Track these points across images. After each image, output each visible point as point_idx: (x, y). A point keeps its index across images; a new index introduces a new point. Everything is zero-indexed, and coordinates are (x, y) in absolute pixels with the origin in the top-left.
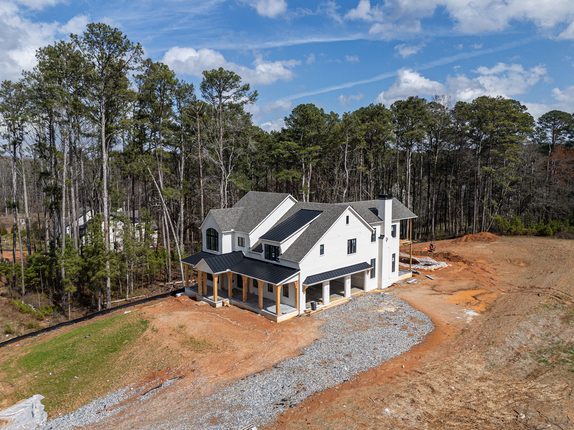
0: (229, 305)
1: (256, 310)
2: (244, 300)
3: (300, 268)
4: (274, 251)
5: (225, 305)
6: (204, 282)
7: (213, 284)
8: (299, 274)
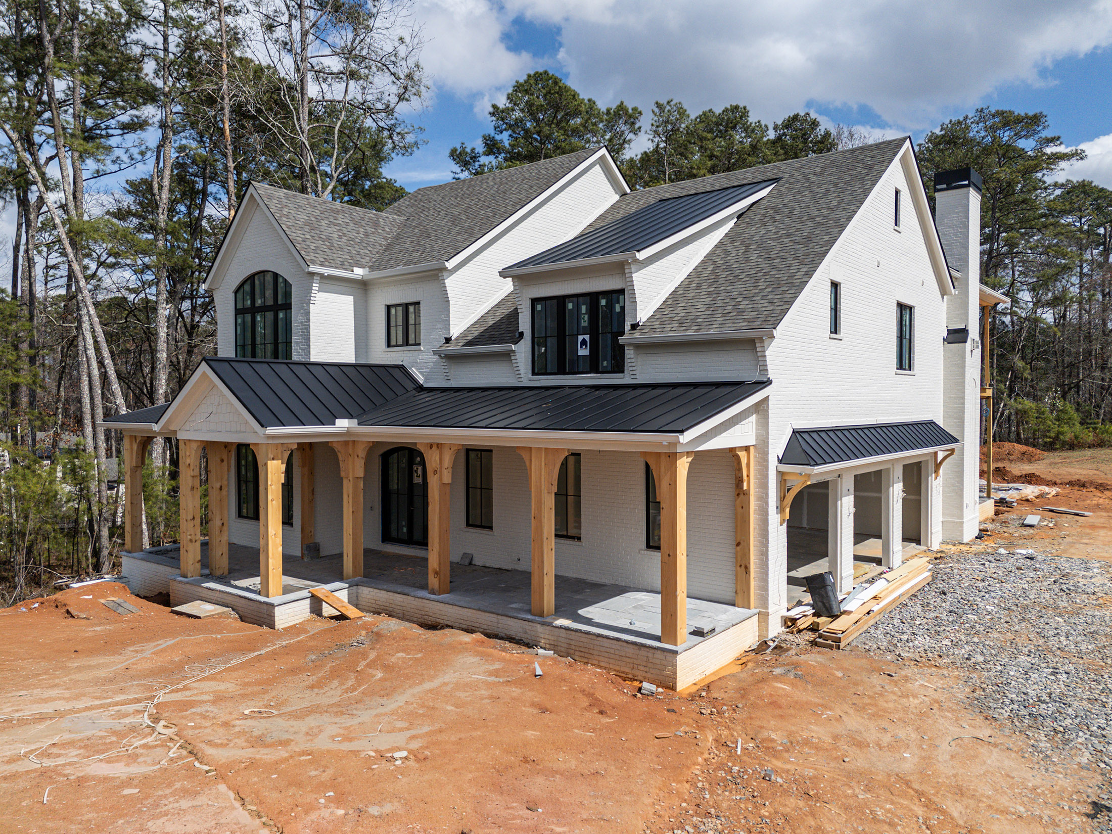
0: (352, 612)
1: (514, 626)
2: (433, 581)
3: (771, 376)
4: (585, 323)
5: (327, 610)
6: (214, 506)
7: (260, 535)
8: (761, 408)
